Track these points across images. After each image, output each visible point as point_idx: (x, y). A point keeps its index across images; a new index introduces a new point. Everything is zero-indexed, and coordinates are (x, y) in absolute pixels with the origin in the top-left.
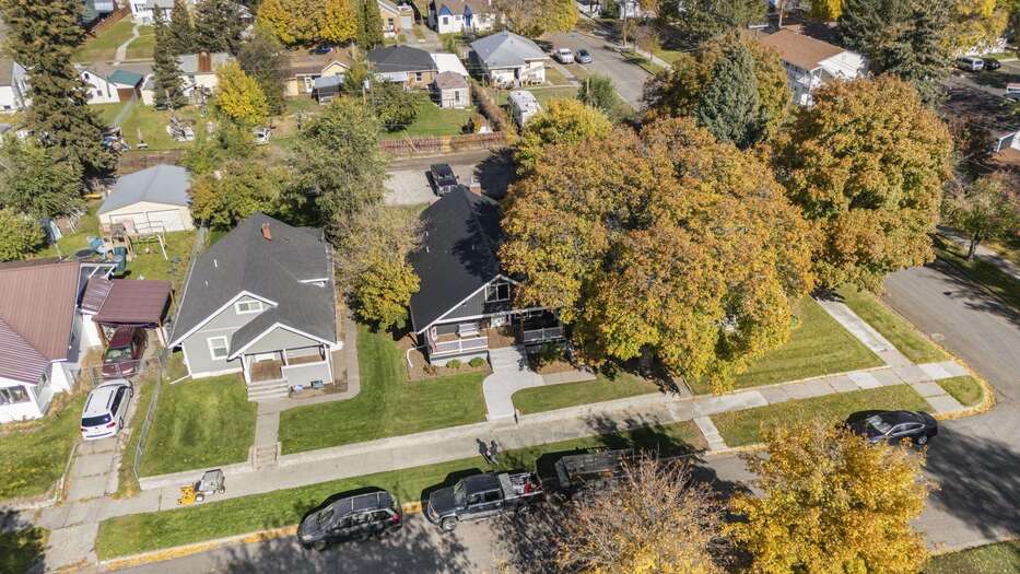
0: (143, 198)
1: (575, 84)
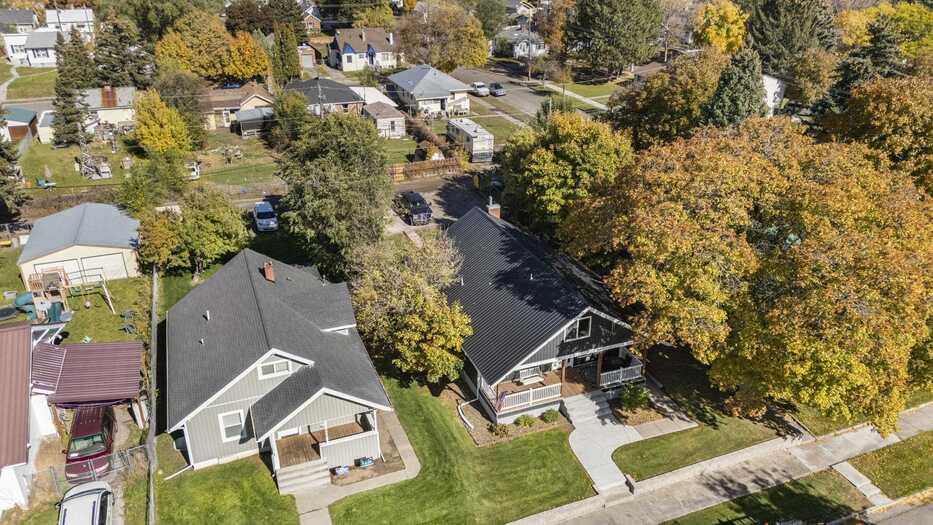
0: (76, 242)
1: (500, 114)
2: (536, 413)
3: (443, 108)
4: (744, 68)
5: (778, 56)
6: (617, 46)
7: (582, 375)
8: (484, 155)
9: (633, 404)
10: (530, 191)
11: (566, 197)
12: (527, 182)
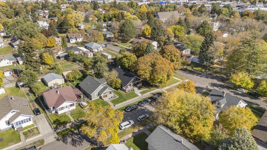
0: (55, 78)
1: (109, 50)
2: (130, 90)
3: (98, 50)
4: (150, 45)
5: (157, 37)
6: (128, 36)
7: (135, 85)
8: (110, 59)
9: (141, 88)
10: (123, 64)
11: (128, 64)
12: (123, 63)
